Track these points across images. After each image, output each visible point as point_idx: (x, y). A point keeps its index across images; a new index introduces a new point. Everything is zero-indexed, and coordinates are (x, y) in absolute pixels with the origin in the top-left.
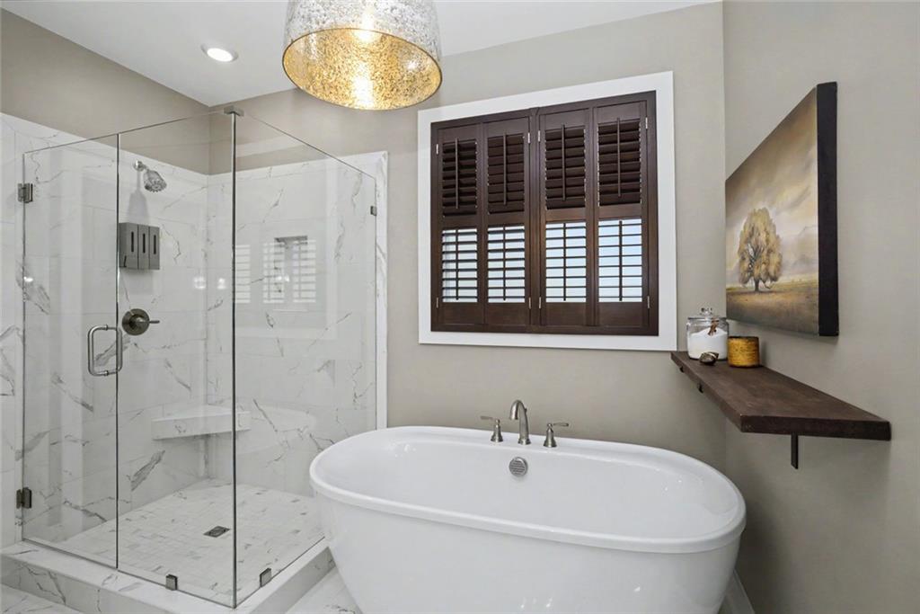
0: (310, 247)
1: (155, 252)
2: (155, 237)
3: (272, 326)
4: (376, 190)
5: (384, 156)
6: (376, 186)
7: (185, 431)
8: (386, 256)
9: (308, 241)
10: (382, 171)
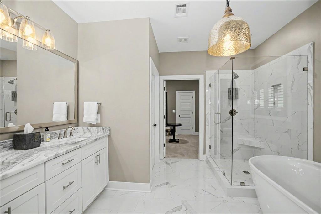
0: (282, 87)
1: (237, 94)
2: (237, 90)
3: (270, 115)
4: (307, 60)
5: (311, 44)
6: (308, 58)
7: (245, 143)
8: (312, 88)
9: (281, 85)
10: (310, 51)
